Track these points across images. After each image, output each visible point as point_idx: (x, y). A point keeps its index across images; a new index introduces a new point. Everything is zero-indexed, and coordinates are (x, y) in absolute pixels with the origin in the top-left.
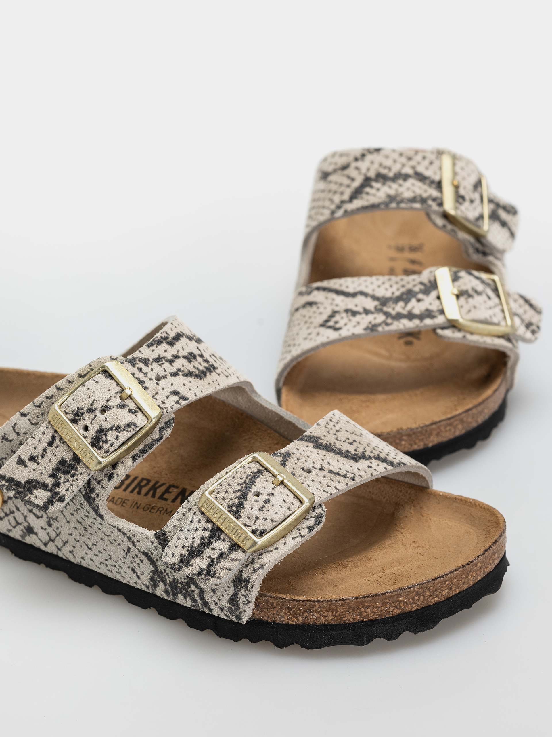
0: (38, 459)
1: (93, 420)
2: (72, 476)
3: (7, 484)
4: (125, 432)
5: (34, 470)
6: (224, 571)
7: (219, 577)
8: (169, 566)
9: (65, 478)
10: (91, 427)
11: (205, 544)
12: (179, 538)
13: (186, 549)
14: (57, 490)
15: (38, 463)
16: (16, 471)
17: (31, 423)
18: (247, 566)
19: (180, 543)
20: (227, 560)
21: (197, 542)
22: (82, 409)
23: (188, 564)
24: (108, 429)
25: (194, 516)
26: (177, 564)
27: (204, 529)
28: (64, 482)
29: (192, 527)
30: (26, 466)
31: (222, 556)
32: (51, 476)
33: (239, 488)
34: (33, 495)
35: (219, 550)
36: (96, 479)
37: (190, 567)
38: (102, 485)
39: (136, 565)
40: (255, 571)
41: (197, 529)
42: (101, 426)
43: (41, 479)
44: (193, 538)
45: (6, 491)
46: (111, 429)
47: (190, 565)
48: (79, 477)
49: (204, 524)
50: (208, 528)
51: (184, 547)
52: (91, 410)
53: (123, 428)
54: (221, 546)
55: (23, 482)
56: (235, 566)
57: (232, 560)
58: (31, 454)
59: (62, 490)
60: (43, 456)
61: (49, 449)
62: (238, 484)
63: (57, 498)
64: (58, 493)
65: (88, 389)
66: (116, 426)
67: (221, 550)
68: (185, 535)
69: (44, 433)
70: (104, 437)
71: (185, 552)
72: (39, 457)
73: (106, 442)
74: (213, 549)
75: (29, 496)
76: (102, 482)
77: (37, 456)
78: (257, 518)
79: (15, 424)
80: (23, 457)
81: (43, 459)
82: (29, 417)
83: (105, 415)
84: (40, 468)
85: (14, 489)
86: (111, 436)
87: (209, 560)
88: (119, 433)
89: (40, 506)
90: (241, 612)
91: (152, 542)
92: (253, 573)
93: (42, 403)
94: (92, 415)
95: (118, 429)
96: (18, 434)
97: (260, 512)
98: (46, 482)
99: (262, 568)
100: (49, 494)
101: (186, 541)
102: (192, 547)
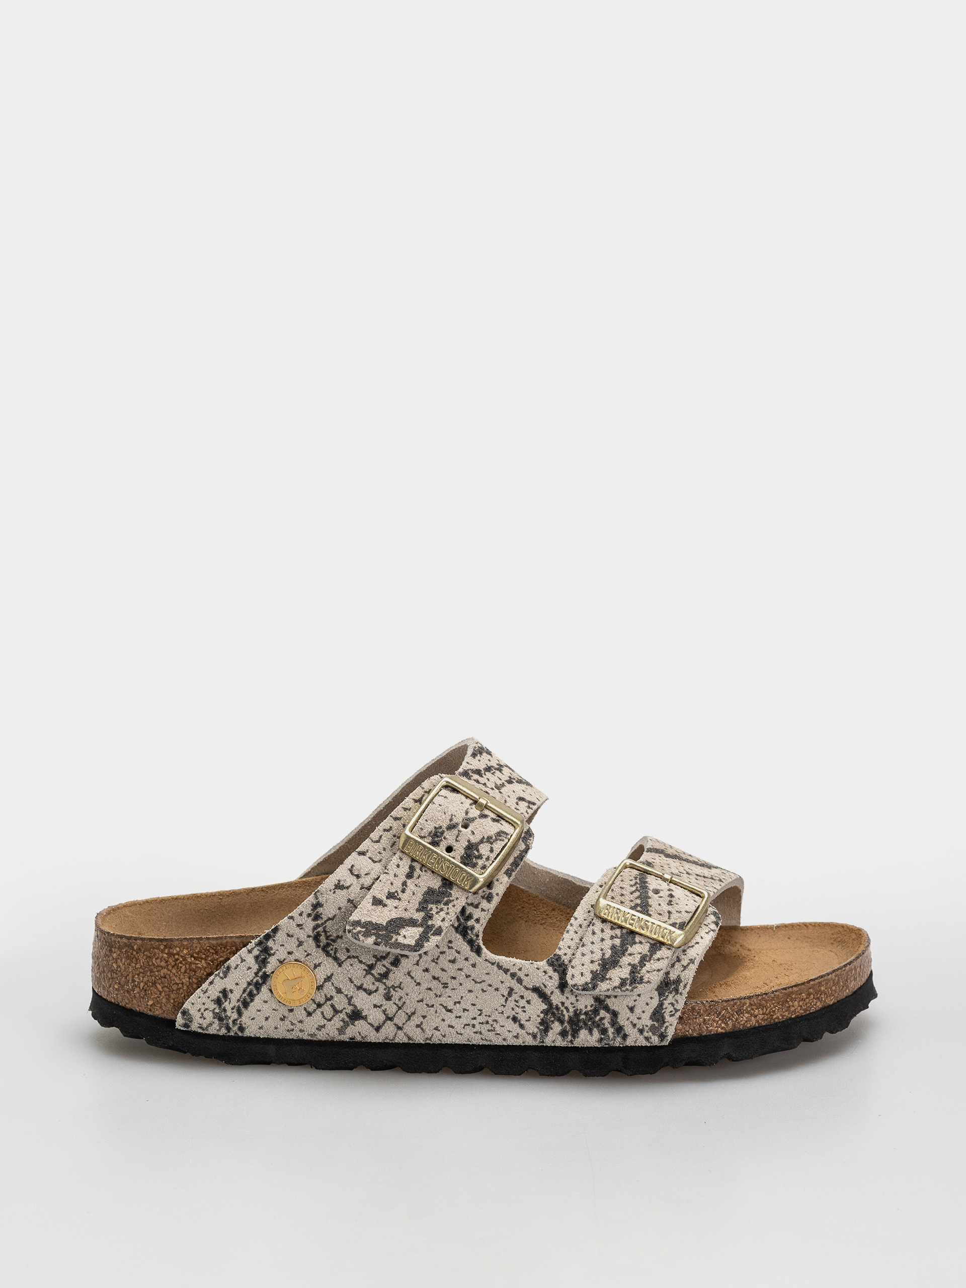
0: (398, 895)
1: (457, 837)
2: (446, 904)
3: (364, 930)
4: (498, 842)
5: (396, 908)
6: (653, 973)
7: (648, 982)
8: (580, 988)
9: (437, 908)
10: (456, 846)
11: (618, 953)
12: (583, 955)
13: (597, 963)
14: (430, 923)
15: (400, 899)
16: (373, 912)
17: (373, 861)
18: (673, 966)
19: (587, 959)
20: (652, 962)
21: (608, 953)
22: (441, 827)
23: (604, 979)
24: (478, 843)
25: (594, 927)
26: (590, 983)
27: (612, 938)
28: (437, 913)
29: (596, 939)
30: (385, 905)
31: (644, 960)
32: (418, 910)
33: (634, 888)
34: (400, 935)
35: (639, 953)
36: (472, 904)
37: (608, 982)
38: (482, 908)
39: (519, 1010)
40: (685, 967)
41: (602, 940)
42: (469, 841)
43: (406, 915)
44: (602, 950)
45: (364, 938)
46: (482, 841)
47: (607, 979)
48: (455, 902)
49: (608, 932)
50: (616, 935)
51: (592, 962)
52: (451, 827)
53: (494, 838)
54: (639, 949)
55: (385, 924)
56: (663, 965)
57: (659, 960)
58: (389, 891)
59: (437, 921)
60: (403, 891)
61: (409, 882)
62: (631, 886)
63: (432, 932)
64: (433, 926)
65: (440, 805)
66: (486, 837)
67: (641, 953)
68: (590, 949)
69: (398, 866)
70: (476, 853)
71: (596, 967)
72: (399, 892)
73: (480, 857)
74: (630, 955)
75: (395, 937)
76: (481, 905)
77: (396, 892)
78: (669, 912)
79: (352, 866)
80: (379, 896)
81: (405, 894)
82: (369, 855)
83: (470, 828)
84: (403, 904)
85: (374, 934)
86: (484, 849)
87: (630, 967)
88: (492, 843)
89: (411, 946)
90: (667, 1027)
91: (545, 972)
92: (683, 970)
93: (381, 837)
94: (455, 832)
95: (489, 840)
96: (358, 876)
97: (670, 907)
98: (414, 917)
99: (693, 963)
100: (421, 929)
101: (594, 955)
102: (603, 959)
